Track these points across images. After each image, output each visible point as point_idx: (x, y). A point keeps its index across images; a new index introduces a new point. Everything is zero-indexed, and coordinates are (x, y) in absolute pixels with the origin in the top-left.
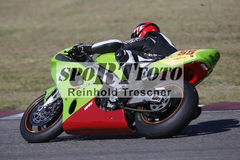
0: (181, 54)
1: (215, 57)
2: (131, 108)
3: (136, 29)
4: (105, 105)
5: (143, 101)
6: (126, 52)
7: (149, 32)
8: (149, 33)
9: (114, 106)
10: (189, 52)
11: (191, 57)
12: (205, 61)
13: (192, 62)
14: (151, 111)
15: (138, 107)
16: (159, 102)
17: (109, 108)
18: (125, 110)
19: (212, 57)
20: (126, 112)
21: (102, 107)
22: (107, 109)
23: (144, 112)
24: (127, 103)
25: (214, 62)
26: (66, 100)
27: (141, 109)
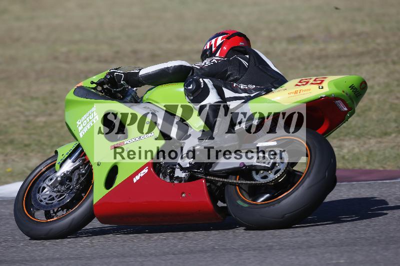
0: (300, 84)
1: (359, 89)
2: (218, 177)
3: (210, 43)
4: (170, 173)
5: (240, 165)
6: (204, 81)
7: (235, 47)
8: (234, 49)
9: (187, 174)
10: (315, 80)
11: (319, 88)
12: (343, 95)
13: (322, 97)
14: (256, 182)
15: (230, 176)
16: (269, 166)
17: (178, 177)
18: (207, 181)
19: (355, 89)
20: (208, 184)
21: (165, 177)
22: (175, 180)
23: (242, 184)
24: (210, 170)
25: (357, 97)
26: (98, 165)
27: (236, 179)
